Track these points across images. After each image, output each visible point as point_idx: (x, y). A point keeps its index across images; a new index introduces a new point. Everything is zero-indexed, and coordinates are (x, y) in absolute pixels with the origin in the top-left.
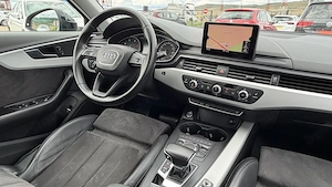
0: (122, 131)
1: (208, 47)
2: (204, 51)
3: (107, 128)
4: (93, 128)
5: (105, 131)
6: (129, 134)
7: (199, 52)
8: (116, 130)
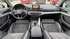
0: (22, 23)
1: (33, 8)
2: (33, 9)
3: (19, 23)
4: (16, 24)
5: (18, 24)
6: (23, 23)
7: (32, 9)
8: (21, 23)
